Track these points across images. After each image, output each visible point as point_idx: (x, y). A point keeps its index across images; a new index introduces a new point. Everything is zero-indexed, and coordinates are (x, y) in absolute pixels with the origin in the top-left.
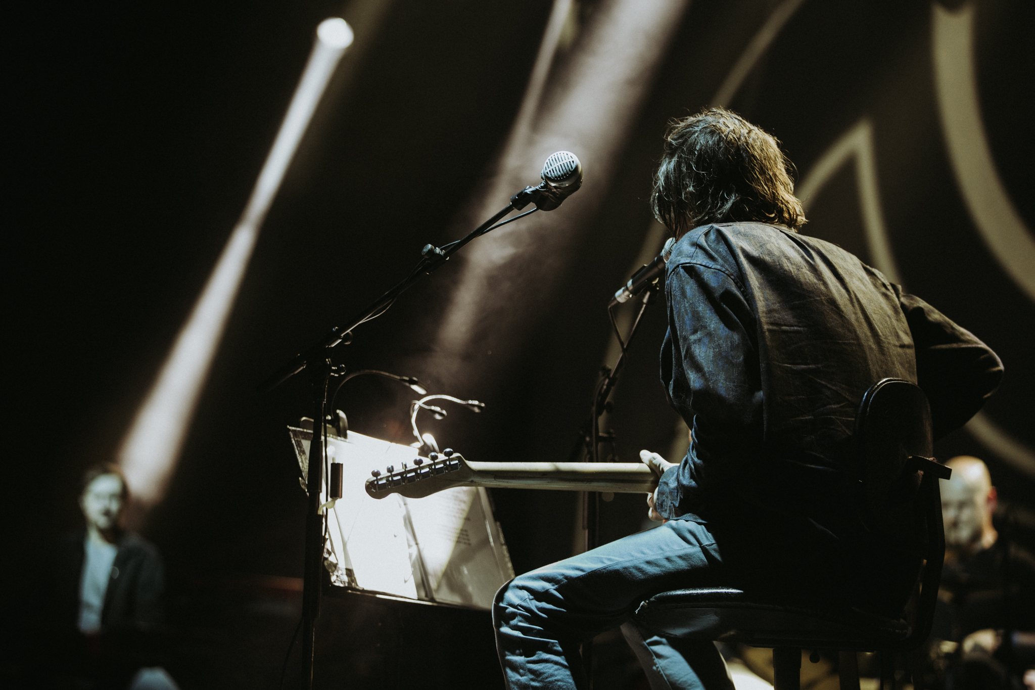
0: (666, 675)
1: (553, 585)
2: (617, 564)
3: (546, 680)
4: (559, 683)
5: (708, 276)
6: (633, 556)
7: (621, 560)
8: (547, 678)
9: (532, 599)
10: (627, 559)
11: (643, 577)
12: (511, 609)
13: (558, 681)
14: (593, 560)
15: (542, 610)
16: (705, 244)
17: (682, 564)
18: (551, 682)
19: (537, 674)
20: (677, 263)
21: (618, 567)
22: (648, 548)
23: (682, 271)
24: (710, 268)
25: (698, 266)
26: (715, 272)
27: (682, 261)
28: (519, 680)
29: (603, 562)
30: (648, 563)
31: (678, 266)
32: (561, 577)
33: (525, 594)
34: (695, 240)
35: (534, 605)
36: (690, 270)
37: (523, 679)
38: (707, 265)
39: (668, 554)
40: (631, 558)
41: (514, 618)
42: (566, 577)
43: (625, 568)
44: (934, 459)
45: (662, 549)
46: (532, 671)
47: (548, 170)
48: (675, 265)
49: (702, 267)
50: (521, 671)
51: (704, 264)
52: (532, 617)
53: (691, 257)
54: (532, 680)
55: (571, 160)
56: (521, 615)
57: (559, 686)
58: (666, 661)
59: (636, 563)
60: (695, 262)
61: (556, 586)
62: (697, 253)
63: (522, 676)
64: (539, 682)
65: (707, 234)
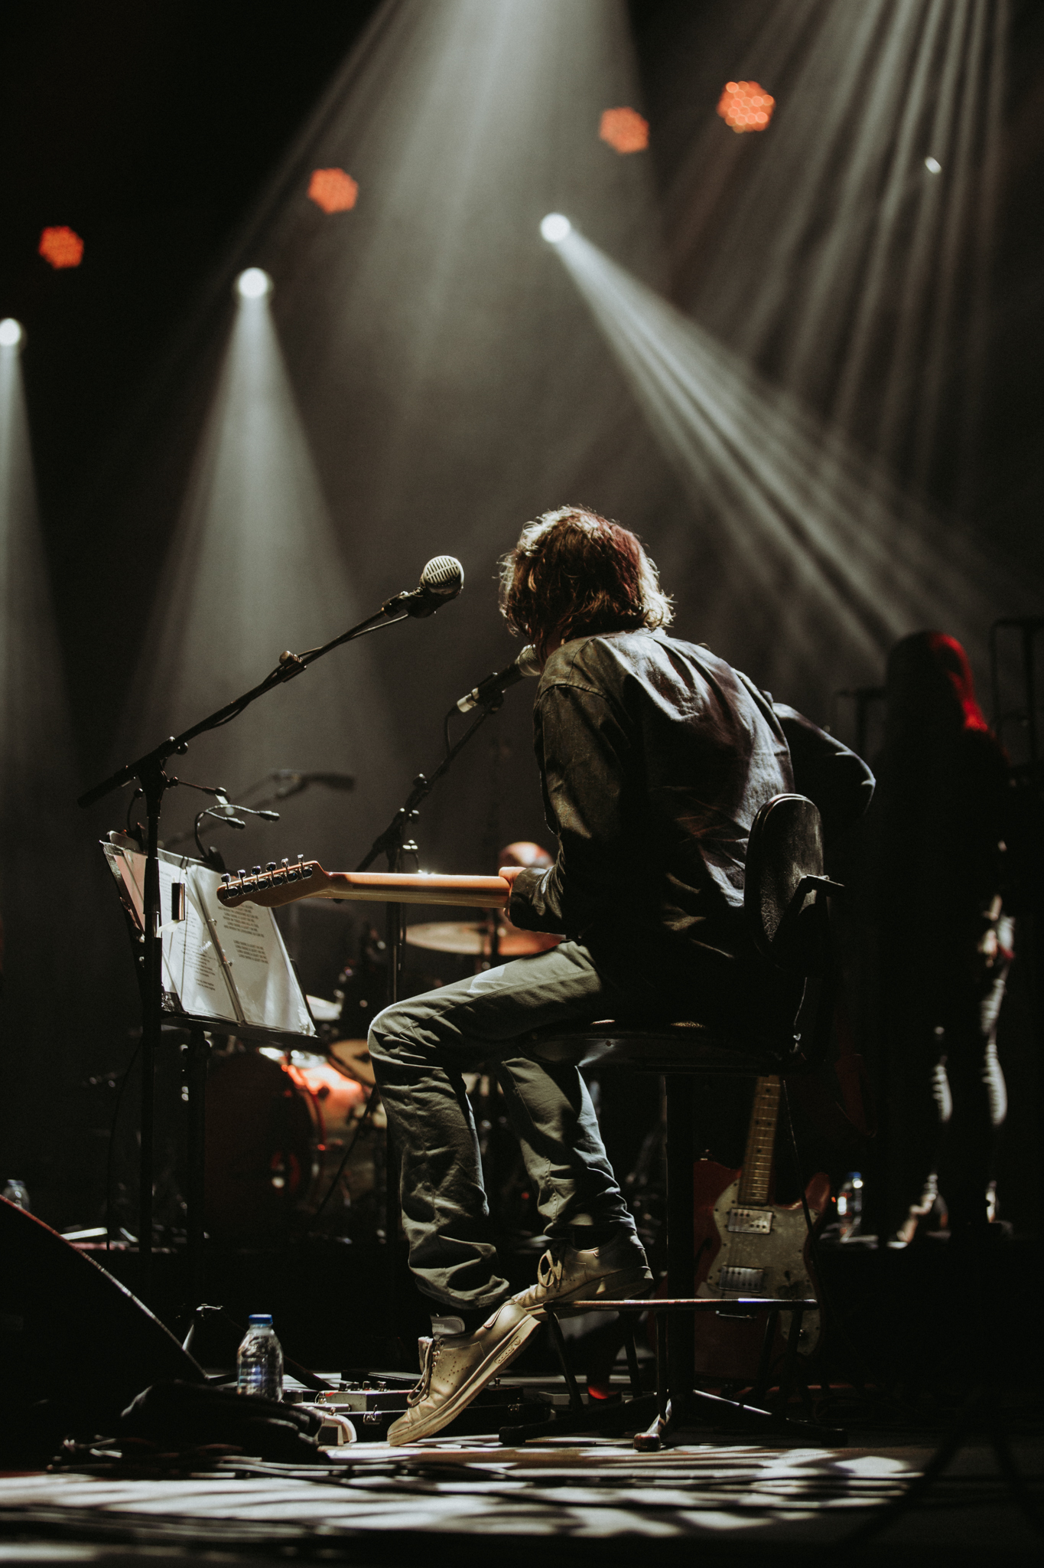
0: (525, 1099)
1: (438, 1012)
2: (508, 988)
3: (434, 1109)
4: (447, 1111)
5: (584, 699)
6: (524, 981)
7: (511, 985)
8: (434, 1106)
9: (416, 1027)
10: (518, 983)
11: (536, 1003)
12: (392, 1037)
13: (446, 1109)
14: (480, 986)
15: (426, 1038)
16: (581, 664)
17: (579, 989)
18: (438, 1111)
19: (423, 1103)
20: (552, 683)
21: (508, 992)
22: (540, 973)
23: (557, 692)
24: (588, 691)
25: (575, 688)
26: (592, 696)
27: (557, 682)
28: (404, 1110)
29: (492, 988)
30: (542, 987)
31: (553, 687)
32: (446, 1003)
33: (408, 1021)
34: (571, 658)
35: (419, 1033)
36: (566, 691)
37: (409, 1108)
38: (584, 687)
39: (563, 978)
40: (522, 983)
41: (396, 1048)
42: (453, 1003)
43: (517, 993)
44: (827, 878)
45: (554, 973)
46: (417, 1100)
47: (430, 576)
48: (550, 685)
49: (579, 690)
50: (406, 1100)
51: (581, 686)
52: (416, 1046)
53: (567, 677)
54: (419, 1109)
55: (454, 566)
56: (403, 1044)
57: (447, 1114)
58: (525, 1085)
59: (528, 987)
60: (571, 683)
61: (442, 1012)
62: (573, 674)
63: (407, 1105)
64: (425, 1111)
65: (582, 651)
